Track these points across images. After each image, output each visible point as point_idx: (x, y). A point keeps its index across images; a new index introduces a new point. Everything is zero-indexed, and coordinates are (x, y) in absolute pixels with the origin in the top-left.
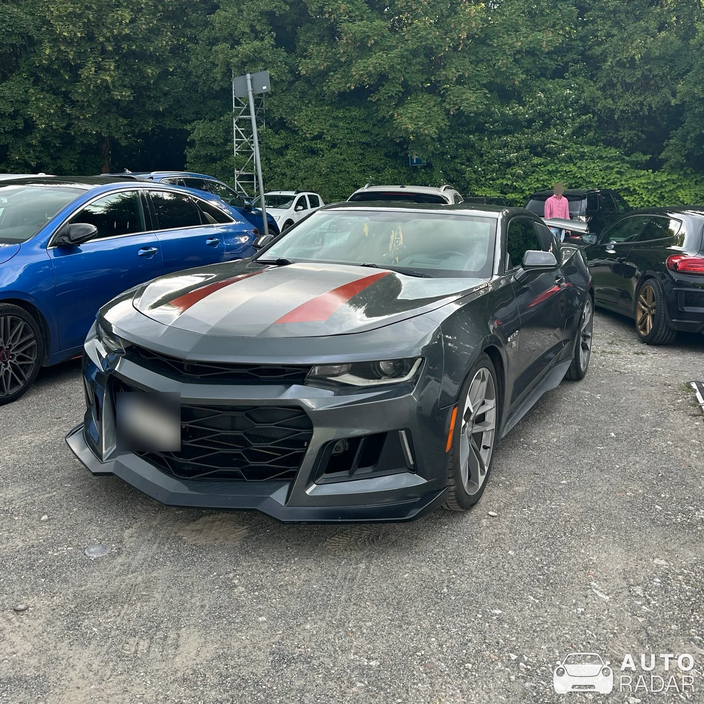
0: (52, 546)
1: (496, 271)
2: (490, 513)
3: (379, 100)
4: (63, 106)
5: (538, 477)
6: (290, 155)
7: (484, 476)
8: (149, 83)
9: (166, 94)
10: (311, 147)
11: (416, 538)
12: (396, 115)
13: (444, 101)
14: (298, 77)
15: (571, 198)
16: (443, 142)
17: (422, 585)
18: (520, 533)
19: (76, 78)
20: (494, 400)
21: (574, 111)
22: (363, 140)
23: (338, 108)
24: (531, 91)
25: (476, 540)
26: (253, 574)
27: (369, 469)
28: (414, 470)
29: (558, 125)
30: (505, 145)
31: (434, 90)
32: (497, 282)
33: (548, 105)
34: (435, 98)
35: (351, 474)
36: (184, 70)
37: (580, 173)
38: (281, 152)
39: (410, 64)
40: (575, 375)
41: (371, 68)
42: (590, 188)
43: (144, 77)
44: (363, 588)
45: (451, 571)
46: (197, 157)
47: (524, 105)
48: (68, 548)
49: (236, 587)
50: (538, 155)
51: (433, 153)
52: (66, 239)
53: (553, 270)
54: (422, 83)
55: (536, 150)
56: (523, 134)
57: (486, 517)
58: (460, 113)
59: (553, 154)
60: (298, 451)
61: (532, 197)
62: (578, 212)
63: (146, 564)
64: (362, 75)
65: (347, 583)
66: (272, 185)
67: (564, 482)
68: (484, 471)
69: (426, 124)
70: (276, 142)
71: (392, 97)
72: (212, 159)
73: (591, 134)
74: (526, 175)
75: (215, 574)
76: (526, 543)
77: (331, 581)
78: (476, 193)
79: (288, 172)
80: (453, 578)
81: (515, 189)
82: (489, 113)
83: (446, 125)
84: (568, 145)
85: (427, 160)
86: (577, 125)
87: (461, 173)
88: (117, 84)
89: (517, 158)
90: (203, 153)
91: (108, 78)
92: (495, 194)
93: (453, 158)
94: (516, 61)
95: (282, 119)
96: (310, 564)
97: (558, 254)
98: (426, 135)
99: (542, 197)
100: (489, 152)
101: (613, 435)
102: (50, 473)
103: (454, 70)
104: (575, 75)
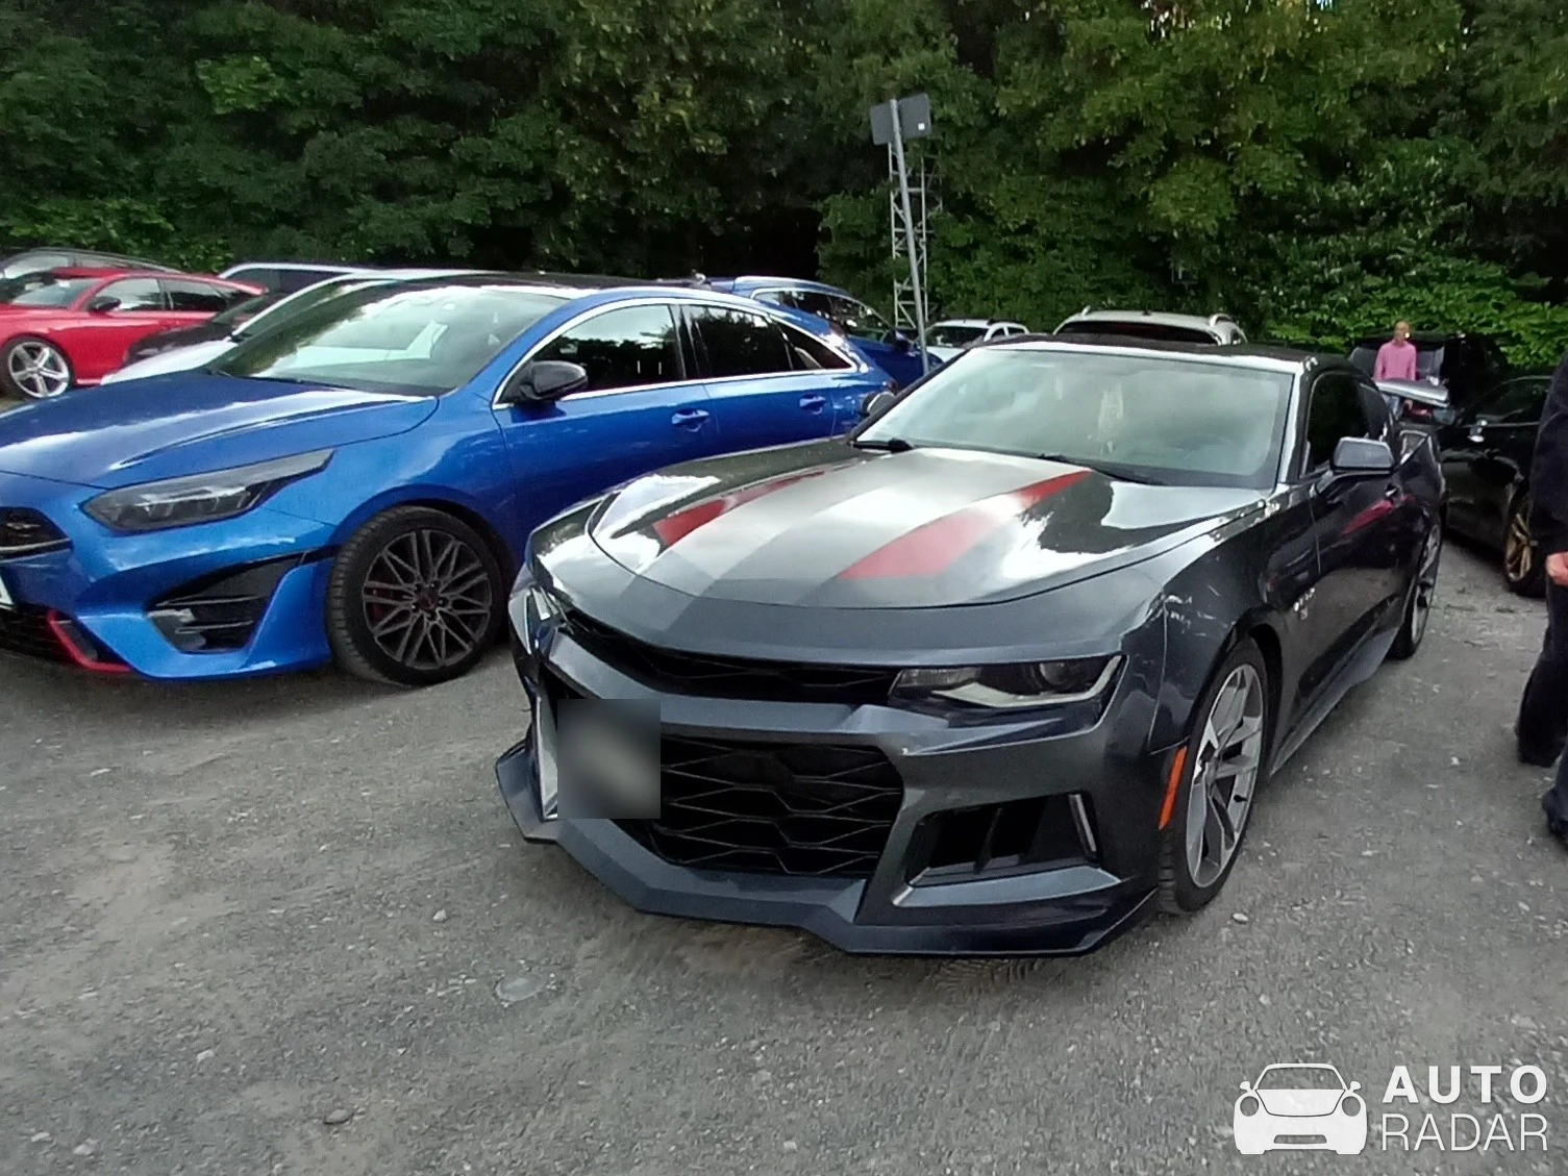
0: (439, 975)
1: (1283, 476)
2: (1236, 916)
3: (1126, 166)
4: (613, 162)
5: (1325, 843)
6: (982, 257)
7: (1232, 849)
8: (752, 123)
9: (781, 146)
10: (1016, 246)
11: (1101, 968)
12: (1152, 194)
13: (1231, 172)
14: (995, 120)
15: (1422, 345)
16: (1227, 244)
17: (1096, 1070)
18: (1283, 958)
19: (631, 111)
20: (1260, 718)
21: (1439, 196)
22: (1099, 236)
23: (1059, 179)
24: (1372, 160)
25: (1206, 971)
26: (793, 1041)
27: (1013, 860)
28: (1098, 860)
29: (1411, 220)
30: (1324, 252)
31: (1216, 151)
32: (1283, 498)
33: (1398, 185)
34: (1217, 165)
35: (979, 869)
36: (808, 104)
37: (1438, 306)
38: (966, 253)
39: (1178, 102)
40: (1403, 649)
41: (1113, 108)
42: (1450, 331)
43: (743, 112)
44: (988, 1076)
45: (1153, 1040)
46: (834, 259)
47: (1359, 185)
48: (467, 981)
49: (755, 1070)
50: (1375, 272)
51: (1209, 263)
52: (526, 390)
53: (1386, 476)
54: (1197, 138)
55: (1373, 263)
56: (1354, 234)
57: (1229, 922)
58: (1256, 194)
59: (1397, 271)
60: (877, 824)
61: (1359, 342)
62: (1428, 370)
63: (602, 1017)
64: (1098, 120)
65: (962, 1063)
66: (953, 309)
67: (1369, 853)
68: (1233, 840)
69: (1200, 211)
70: (960, 235)
71: (1145, 161)
72: (856, 263)
73: (1461, 239)
74: (1354, 305)
75: (724, 1040)
76: (1290, 980)
77: (932, 1058)
78: (1274, 333)
79: (978, 287)
80: (1155, 1054)
81: (1334, 329)
82: (1302, 197)
83: (1232, 215)
84: (1423, 257)
85: (1199, 276)
86: (1441, 221)
87: (1254, 297)
88: (699, 125)
89: (1341, 276)
90: (843, 251)
91: (682, 113)
92: (1302, 336)
93: (1242, 272)
94: (1353, 102)
95: (968, 195)
96: (901, 1019)
97: (1395, 443)
98: (1200, 231)
99: (1373, 341)
100: (1297, 265)
101: (1455, 761)
102: (480, 819)
103: (1250, 115)
104: (1445, 131)
